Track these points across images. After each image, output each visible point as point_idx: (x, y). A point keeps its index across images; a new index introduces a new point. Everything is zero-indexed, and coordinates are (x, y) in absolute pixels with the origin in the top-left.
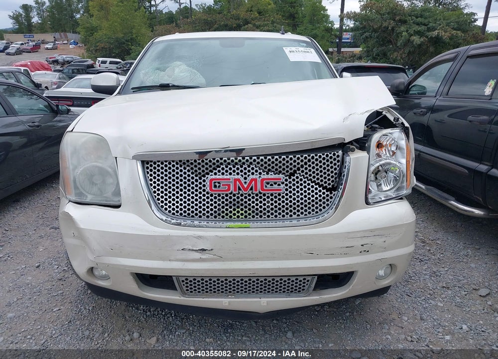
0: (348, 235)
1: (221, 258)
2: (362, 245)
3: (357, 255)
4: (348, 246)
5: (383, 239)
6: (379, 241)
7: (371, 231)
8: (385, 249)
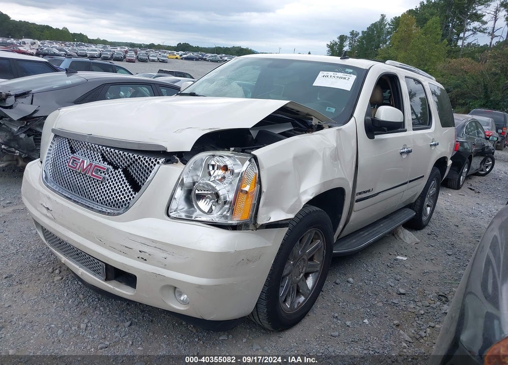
0: (130, 236)
1: (54, 219)
2: (140, 251)
3: (134, 259)
4: (127, 246)
5: (165, 255)
6: (160, 255)
7: (153, 241)
8: (165, 267)
